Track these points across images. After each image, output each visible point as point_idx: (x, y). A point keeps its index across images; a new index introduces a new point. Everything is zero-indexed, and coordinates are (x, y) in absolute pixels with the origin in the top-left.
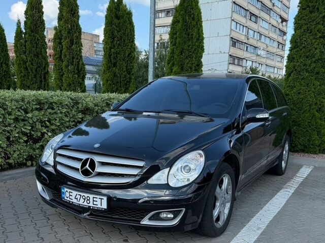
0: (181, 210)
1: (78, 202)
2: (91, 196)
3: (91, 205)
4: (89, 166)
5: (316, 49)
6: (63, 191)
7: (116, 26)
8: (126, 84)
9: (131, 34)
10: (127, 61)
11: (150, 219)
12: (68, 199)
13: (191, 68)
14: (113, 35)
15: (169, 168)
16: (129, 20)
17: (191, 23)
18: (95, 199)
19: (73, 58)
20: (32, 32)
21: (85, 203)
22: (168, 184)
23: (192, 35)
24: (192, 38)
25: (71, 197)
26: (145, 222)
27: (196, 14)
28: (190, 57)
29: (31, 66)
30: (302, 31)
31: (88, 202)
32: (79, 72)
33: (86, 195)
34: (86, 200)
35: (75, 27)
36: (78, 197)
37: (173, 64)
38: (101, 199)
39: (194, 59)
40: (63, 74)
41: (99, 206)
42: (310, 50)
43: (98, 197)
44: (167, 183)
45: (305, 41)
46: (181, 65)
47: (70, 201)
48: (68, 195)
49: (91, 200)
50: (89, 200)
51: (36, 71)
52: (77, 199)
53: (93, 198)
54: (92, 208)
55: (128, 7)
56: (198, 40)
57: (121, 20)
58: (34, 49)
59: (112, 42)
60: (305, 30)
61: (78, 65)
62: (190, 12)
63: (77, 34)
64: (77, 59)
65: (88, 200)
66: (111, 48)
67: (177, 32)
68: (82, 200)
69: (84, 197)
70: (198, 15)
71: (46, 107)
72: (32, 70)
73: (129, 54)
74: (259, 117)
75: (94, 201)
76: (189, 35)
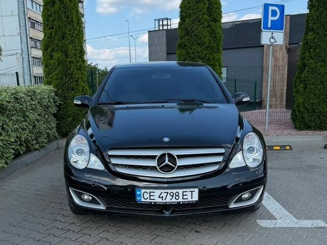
0: (260, 188)
1: (164, 201)
2: (180, 191)
3: (181, 200)
4: (169, 161)
6: (138, 193)
11: (235, 202)
12: (148, 200)
15: (241, 151)
17: (69, 5)
18: (184, 193)
21: (174, 200)
22: (247, 165)
23: (72, 18)
25: (152, 197)
26: (232, 206)
30: (191, 20)
33: (174, 191)
36: (164, 195)
37: (53, 51)
38: (192, 192)
41: (190, 199)
42: (200, 38)
43: (188, 190)
44: (245, 165)
46: (65, 51)
47: (151, 202)
48: (147, 196)
49: (181, 195)
50: (178, 196)
52: (162, 197)
53: (183, 192)
54: (181, 203)
65: (176, 196)
68: (169, 197)
69: (172, 194)
75: (183, 195)
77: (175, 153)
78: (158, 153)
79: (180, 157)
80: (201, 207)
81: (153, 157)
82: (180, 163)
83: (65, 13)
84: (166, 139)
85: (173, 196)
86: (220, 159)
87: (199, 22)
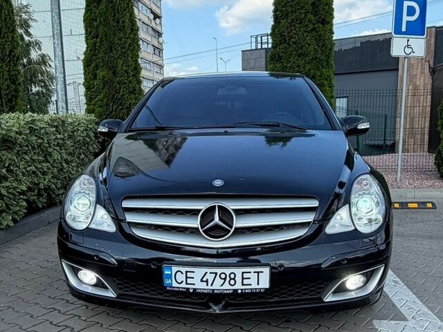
0: (378, 269)
1: (209, 287)
2: (238, 271)
3: (238, 286)
4: (220, 219)
6: (167, 272)
10: (9, 62)
11: (334, 292)
12: (183, 285)
18: (246, 276)
21: (227, 286)
22: (356, 229)
25: (189, 281)
26: (329, 298)
30: (289, 20)
31: (232, 282)
33: (228, 271)
34: (228, 279)
36: (210, 277)
38: (258, 273)
41: (254, 286)
43: (252, 270)
45: (295, 34)
47: (188, 289)
48: (181, 277)
49: (239, 279)
50: (234, 279)
52: (207, 281)
53: (243, 273)
54: (239, 291)
60: (293, 19)
65: (231, 279)
68: (218, 282)
69: (223, 276)
73: (11, 51)
75: (243, 279)
77: (231, 205)
78: (202, 206)
79: (240, 212)
80: (276, 299)
81: (194, 213)
82: (239, 223)
83: (114, 15)
84: (218, 183)
85: (225, 279)
86: (310, 218)
87: (300, 23)
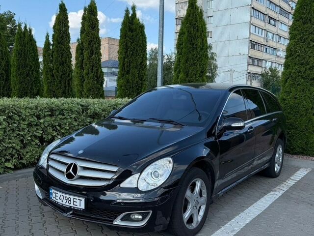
0: (149, 212)
1: (62, 203)
2: (72, 197)
3: (72, 205)
4: (72, 170)
5: (310, 57)
6: (51, 192)
7: (130, 39)
8: (138, 89)
9: (143, 45)
10: (139, 69)
11: (122, 220)
12: (54, 199)
13: (195, 75)
14: (127, 46)
15: (139, 174)
16: (141, 33)
17: (195, 34)
18: (75, 200)
19: (93, 66)
20: (59, 43)
21: (67, 204)
22: (137, 188)
23: (196, 45)
24: (197, 48)
25: (56, 197)
26: (118, 222)
27: (200, 26)
28: (195, 65)
29: (57, 73)
30: (296, 41)
31: (70, 202)
32: (98, 78)
33: (68, 196)
35: (95, 40)
36: (62, 197)
37: (179, 72)
38: (80, 200)
39: (198, 66)
40: (84, 80)
41: (78, 207)
42: (304, 58)
43: (78, 198)
44: (136, 186)
45: (299, 50)
46: (186, 72)
47: (56, 201)
48: (54, 195)
49: (72, 201)
51: (61, 77)
52: (61, 199)
53: (74, 198)
54: (72, 208)
55: (140, 21)
56: (202, 49)
57: (135, 33)
58: (60, 59)
59: (126, 52)
60: (298, 40)
61: (97, 73)
62: (195, 25)
63: (97, 45)
64: (96, 67)
66: (124, 58)
67: (183, 43)
68: (65, 201)
69: (66, 198)
70: (202, 27)
71: (57, 113)
72: (57, 77)
73: (141, 63)
74: (234, 126)
75: (74, 202)
76: (193, 45)
77: (80, 164)
78: (69, 161)
79: (85, 168)
80: (94, 216)
81: (66, 164)
85: (67, 200)
86: (109, 176)
